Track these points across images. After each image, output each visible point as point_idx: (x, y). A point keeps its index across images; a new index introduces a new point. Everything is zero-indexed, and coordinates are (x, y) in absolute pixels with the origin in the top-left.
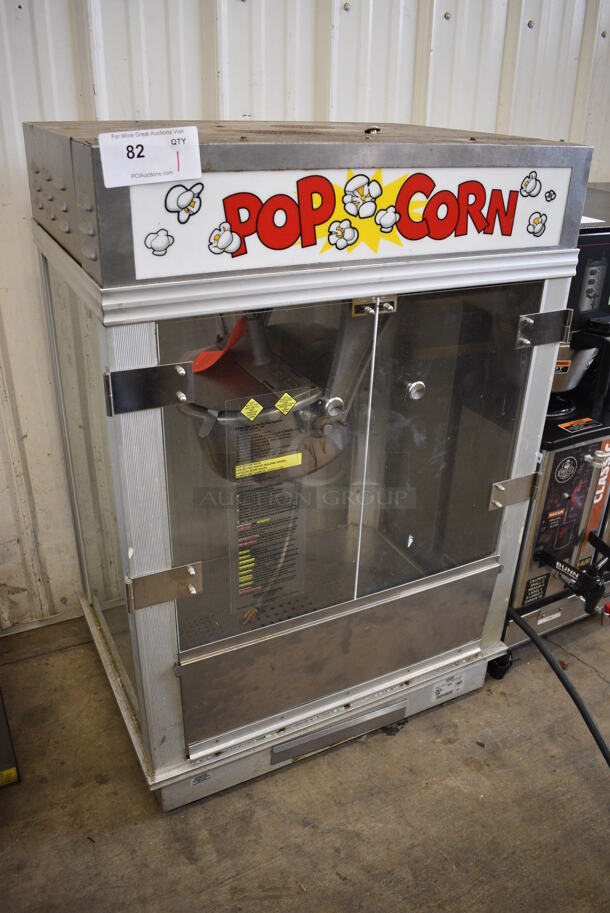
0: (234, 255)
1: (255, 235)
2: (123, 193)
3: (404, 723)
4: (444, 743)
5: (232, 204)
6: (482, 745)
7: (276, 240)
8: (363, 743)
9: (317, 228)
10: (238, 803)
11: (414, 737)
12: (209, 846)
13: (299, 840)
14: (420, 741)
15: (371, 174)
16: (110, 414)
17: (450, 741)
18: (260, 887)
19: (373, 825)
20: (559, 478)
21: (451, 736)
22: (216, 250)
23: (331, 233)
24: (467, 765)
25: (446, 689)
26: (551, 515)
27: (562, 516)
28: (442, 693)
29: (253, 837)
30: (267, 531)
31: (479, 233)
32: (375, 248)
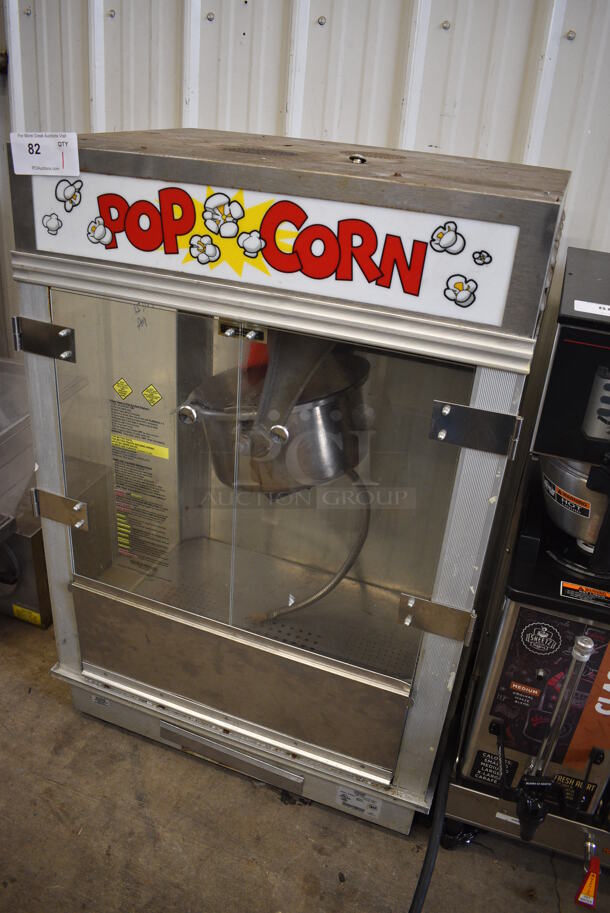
0: (107, 247)
1: (124, 233)
2: (26, 181)
3: (306, 803)
4: (314, 847)
5: (107, 201)
6: (342, 878)
7: (143, 242)
8: (255, 787)
9: (179, 238)
10: (123, 745)
11: (300, 821)
12: (73, 753)
13: (120, 802)
14: (298, 827)
15: (232, 194)
17: (321, 851)
18: (63, 805)
19: (176, 843)
21: (328, 848)
22: (93, 240)
23: (192, 246)
24: (306, 880)
25: (353, 801)
26: (515, 686)
27: (537, 699)
28: (349, 802)
29: (101, 773)
30: (140, 507)
31: (369, 282)
32: (239, 270)
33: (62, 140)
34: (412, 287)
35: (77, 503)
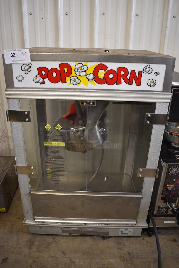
0: (41, 83)
1: (47, 79)
3: (109, 238)
4: (118, 248)
5: (40, 70)
6: (129, 254)
7: (54, 81)
8: (94, 238)
9: (66, 78)
10: (50, 239)
11: (110, 243)
13: (58, 256)
14: (111, 245)
15: (84, 63)
16: (8, 121)
17: (120, 249)
18: (41, 263)
19: (80, 262)
20: (170, 173)
21: (121, 247)
24: (120, 258)
25: (124, 232)
26: (168, 185)
27: (173, 187)
28: (123, 233)
29: (47, 250)
30: (54, 163)
31: (126, 84)
32: (87, 85)
33: (23, 51)
34: (138, 84)
35: (32, 167)
